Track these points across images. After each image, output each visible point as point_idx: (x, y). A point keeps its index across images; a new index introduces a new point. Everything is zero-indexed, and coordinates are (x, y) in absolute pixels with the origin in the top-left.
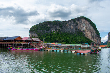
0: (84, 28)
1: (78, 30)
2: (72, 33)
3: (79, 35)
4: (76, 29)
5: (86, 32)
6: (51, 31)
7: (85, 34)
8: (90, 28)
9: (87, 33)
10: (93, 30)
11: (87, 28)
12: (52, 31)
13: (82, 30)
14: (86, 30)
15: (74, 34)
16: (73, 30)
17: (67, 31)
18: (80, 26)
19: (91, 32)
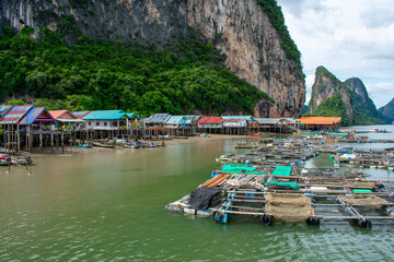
0: (223, 23)
1: (190, 28)
2: (152, 48)
3: (190, 56)
4: (177, 22)
5: (234, 45)
6: (9, 22)
7: (225, 56)
8: (254, 19)
9: (235, 51)
10: (269, 31)
11: (238, 23)
12: (16, 23)
13: (210, 33)
14: (231, 31)
15: (160, 49)
16: (159, 27)
17: (123, 32)
18: (202, 11)
19: (260, 46)
